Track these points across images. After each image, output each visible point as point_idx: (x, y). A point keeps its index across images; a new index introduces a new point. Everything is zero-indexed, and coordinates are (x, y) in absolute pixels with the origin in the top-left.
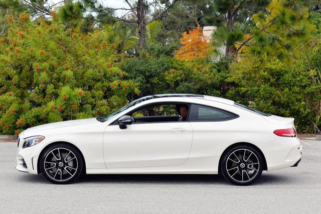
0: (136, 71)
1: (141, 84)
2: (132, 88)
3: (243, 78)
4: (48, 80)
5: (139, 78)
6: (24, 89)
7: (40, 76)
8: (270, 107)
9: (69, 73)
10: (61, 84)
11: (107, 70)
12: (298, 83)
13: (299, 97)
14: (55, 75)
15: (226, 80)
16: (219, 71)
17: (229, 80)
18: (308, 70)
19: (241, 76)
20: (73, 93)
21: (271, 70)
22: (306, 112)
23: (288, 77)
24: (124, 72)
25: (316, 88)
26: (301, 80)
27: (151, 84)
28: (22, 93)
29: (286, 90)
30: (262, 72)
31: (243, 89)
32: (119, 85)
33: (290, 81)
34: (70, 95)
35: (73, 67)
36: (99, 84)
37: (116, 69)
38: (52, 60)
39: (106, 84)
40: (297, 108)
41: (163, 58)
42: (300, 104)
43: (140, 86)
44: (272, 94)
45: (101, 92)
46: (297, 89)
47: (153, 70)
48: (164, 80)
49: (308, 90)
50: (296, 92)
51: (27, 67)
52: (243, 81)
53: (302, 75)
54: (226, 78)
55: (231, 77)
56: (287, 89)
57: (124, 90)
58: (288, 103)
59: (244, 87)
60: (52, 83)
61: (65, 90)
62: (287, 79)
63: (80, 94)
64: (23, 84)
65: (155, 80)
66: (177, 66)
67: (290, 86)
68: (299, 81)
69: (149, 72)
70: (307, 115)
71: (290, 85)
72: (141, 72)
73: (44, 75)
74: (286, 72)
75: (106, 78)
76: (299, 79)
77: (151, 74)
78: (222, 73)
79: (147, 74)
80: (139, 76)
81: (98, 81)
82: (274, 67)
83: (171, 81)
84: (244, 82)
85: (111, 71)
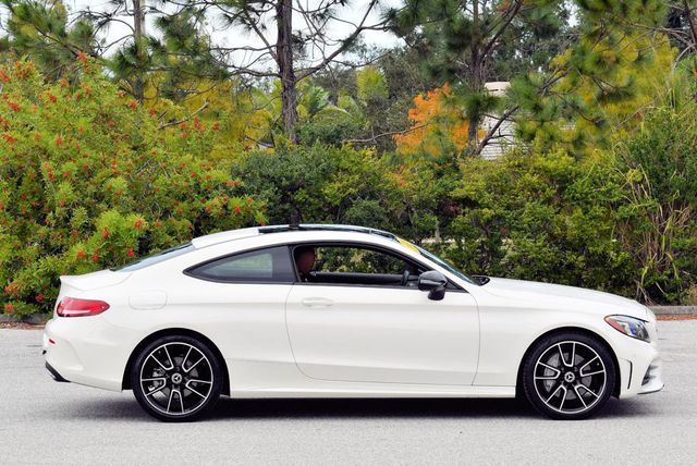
0: (261, 176)
1: (272, 204)
2: (252, 212)
3: (488, 188)
4: (75, 198)
5: (267, 192)
6: (27, 217)
7: (57, 189)
8: (544, 249)
9: (119, 183)
10: (102, 205)
11: (201, 176)
12: (603, 198)
13: (605, 227)
14: (91, 189)
15: (453, 194)
16: (439, 175)
17: (458, 193)
18: (625, 171)
19: (482, 184)
20: (125, 225)
21: (546, 171)
22: (619, 259)
23: (580, 185)
24: (238, 180)
25: (641, 208)
26: (609, 191)
27: (293, 203)
28: (24, 227)
29: (579, 212)
30: (528, 177)
31: (487, 213)
32: (225, 207)
33: (587, 194)
34: (118, 228)
35: (129, 171)
36: (184, 205)
37: (219, 174)
38: (85, 156)
39: (197, 204)
40: (600, 250)
41: (318, 150)
42: (606, 242)
43: (269, 208)
44: (547, 221)
45: (186, 221)
46: (599, 211)
47: (296, 174)
48: (320, 196)
49: (623, 211)
50: (599, 217)
51: (31, 171)
52: (488, 195)
53: (612, 180)
54: (452, 190)
55: (462, 187)
56: (580, 210)
57: (233, 216)
58: (581, 239)
59: (489, 208)
60: (84, 205)
61: (108, 219)
62: (579, 190)
63: (138, 225)
64: (24, 207)
65: (300, 196)
66: (348, 165)
67: (587, 203)
68: (604, 194)
69: (287, 178)
70: (623, 265)
71: (585, 202)
72: (272, 179)
73: (65, 188)
74: (579, 175)
75: (199, 193)
76: (603, 189)
77: (293, 184)
78: (445, 180)
79: (285, 182)
80: (267, 188)
81: (183, 199)
82: (551, 165)
83: (335, 196)
84: (488, 197)
85: (208, 177)
